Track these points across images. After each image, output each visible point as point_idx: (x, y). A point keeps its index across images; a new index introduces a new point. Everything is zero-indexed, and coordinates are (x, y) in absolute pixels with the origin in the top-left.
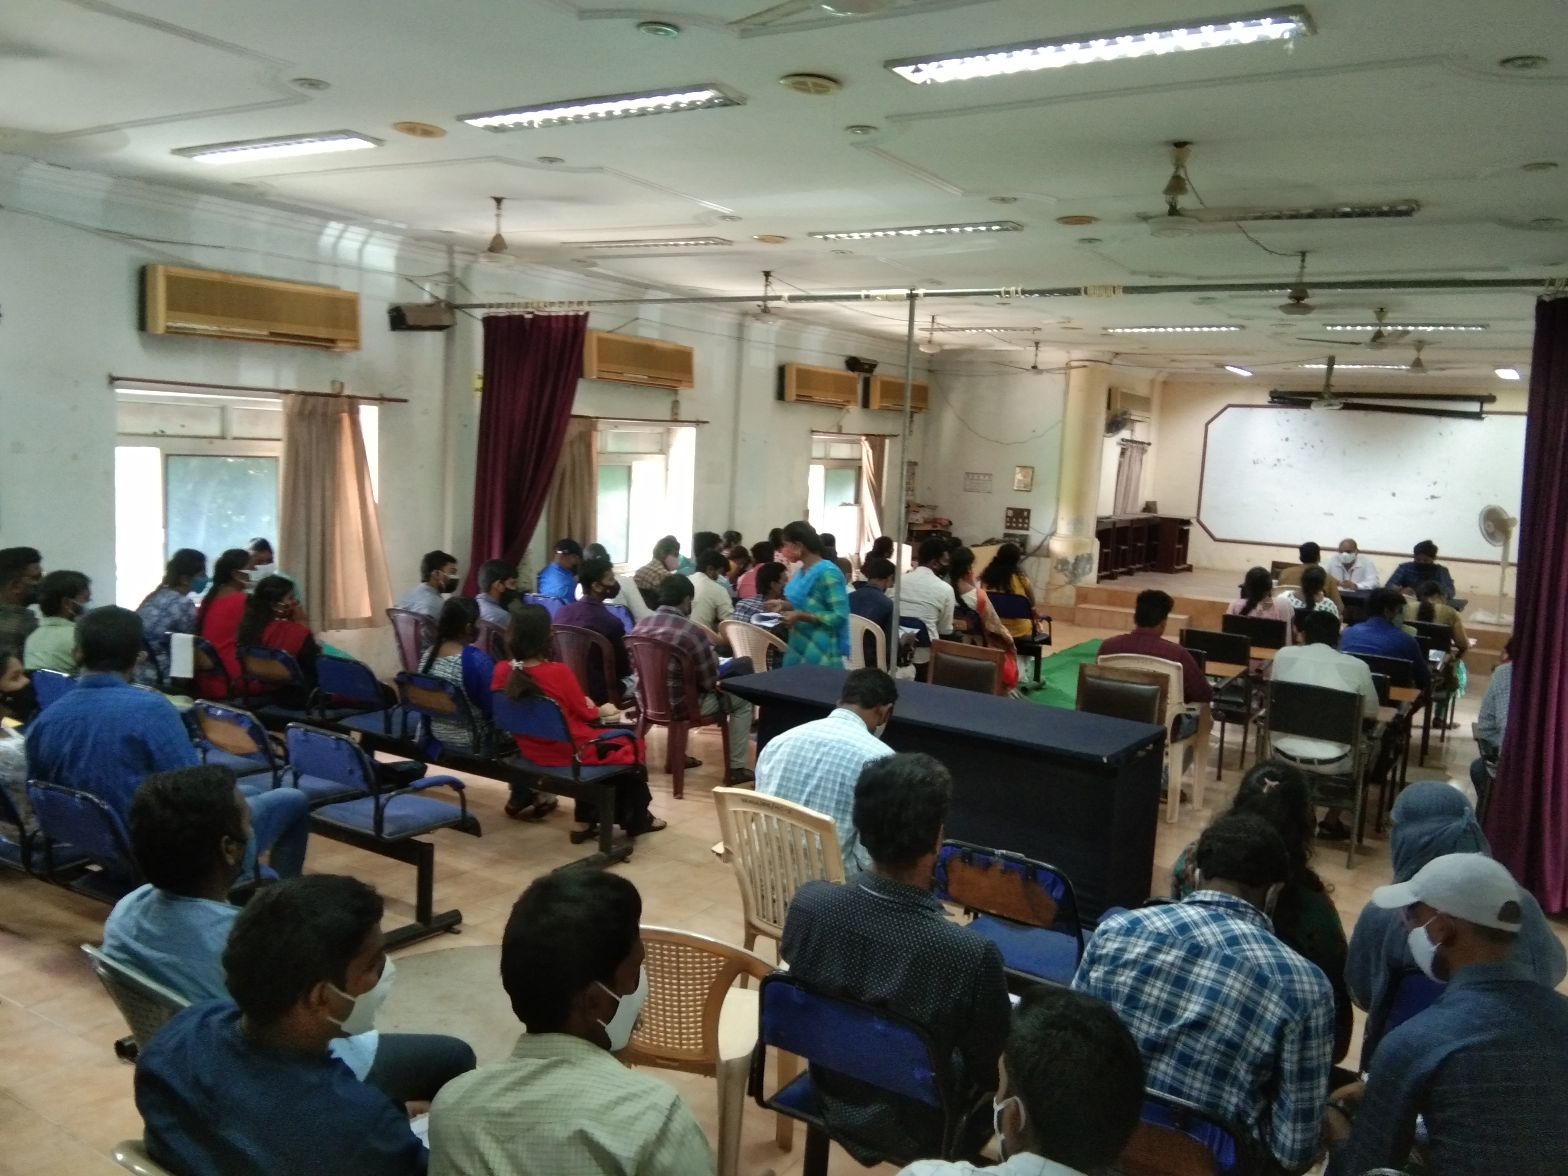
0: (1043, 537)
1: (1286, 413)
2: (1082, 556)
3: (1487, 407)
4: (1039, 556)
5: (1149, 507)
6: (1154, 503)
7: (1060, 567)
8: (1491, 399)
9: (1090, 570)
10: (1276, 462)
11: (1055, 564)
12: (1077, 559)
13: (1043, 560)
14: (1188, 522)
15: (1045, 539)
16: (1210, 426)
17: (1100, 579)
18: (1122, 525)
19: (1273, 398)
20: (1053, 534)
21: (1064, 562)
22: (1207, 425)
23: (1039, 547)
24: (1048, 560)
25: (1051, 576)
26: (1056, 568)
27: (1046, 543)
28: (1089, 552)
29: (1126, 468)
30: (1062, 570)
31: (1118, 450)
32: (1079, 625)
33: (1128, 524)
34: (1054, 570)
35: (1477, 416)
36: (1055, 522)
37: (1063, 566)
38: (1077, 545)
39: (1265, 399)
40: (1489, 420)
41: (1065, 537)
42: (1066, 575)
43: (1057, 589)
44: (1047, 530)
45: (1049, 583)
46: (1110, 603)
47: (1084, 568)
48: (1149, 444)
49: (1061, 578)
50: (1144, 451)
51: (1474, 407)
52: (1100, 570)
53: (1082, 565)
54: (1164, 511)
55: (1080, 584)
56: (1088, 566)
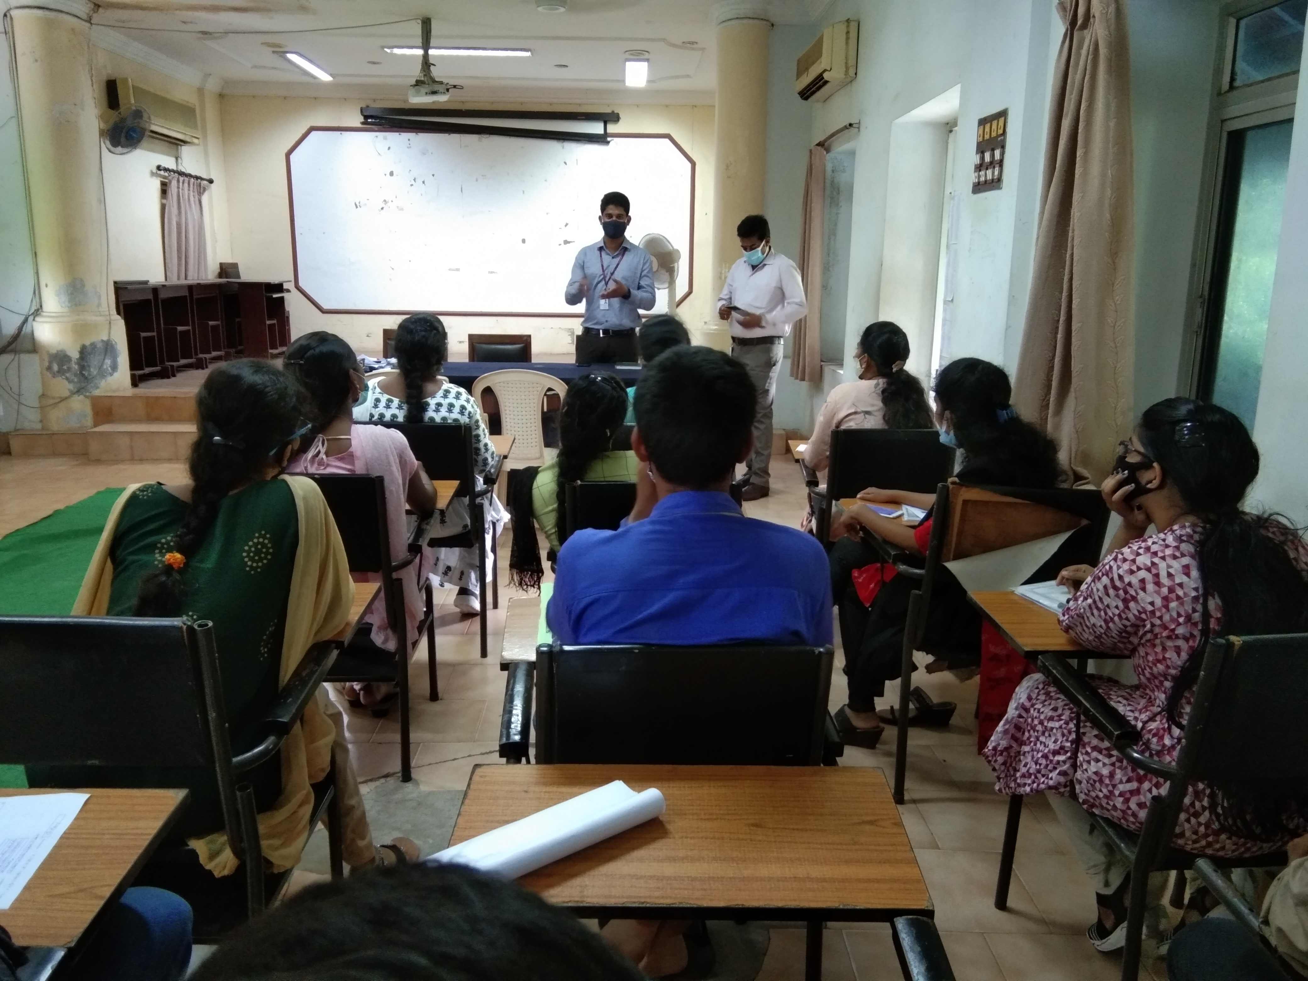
0: (19, 320)
1: (385, 138)
2: (93, 345)
3: (611, 128)
4: (15, 352)
5: (226, 270)
6: (235, 266)
7: (55, 367)
8: (614, 118)
9: (114, 367)
10: (383, 205)
11: (47, 364)
12: (84, 352)
13: (24, 357)
14: (279, 287)
15: (25, 321)
16: (292, 157)
17: (136, 381)
18: (171, 294)
19: (366, 117)
20: (38, 312)
21: (61, 358)
22: (288, 155)
23: (16, 337)
24: (35, 358)
25: (44, 384)
26: (49, 368)
27: (26, 329)
28: (105, 338)
29: (175, 211)
30: (61, 372)
31: (156, 184)
32: (98, 461)
33: (185, 293)
34: (49, 374)
35: (601, 139)
36: (37, 292)
37: (60, 365)
38: (80, 329)
39: (357, 120)
40: (615, 143)
41: (57, 316)
42: (70, 381)
43: (56, 404)
44: (25, 305)
45: (43, 396)
46: (151, 418)
47: (100, 367)
48: (211, 181)
49: (62, 386)
50: (201, 191)
51: (597, 128)
52: (135, 364)
53: (94, 361)
54: (248, 275)
55: (97, 393)
56: (108, 362)
